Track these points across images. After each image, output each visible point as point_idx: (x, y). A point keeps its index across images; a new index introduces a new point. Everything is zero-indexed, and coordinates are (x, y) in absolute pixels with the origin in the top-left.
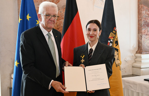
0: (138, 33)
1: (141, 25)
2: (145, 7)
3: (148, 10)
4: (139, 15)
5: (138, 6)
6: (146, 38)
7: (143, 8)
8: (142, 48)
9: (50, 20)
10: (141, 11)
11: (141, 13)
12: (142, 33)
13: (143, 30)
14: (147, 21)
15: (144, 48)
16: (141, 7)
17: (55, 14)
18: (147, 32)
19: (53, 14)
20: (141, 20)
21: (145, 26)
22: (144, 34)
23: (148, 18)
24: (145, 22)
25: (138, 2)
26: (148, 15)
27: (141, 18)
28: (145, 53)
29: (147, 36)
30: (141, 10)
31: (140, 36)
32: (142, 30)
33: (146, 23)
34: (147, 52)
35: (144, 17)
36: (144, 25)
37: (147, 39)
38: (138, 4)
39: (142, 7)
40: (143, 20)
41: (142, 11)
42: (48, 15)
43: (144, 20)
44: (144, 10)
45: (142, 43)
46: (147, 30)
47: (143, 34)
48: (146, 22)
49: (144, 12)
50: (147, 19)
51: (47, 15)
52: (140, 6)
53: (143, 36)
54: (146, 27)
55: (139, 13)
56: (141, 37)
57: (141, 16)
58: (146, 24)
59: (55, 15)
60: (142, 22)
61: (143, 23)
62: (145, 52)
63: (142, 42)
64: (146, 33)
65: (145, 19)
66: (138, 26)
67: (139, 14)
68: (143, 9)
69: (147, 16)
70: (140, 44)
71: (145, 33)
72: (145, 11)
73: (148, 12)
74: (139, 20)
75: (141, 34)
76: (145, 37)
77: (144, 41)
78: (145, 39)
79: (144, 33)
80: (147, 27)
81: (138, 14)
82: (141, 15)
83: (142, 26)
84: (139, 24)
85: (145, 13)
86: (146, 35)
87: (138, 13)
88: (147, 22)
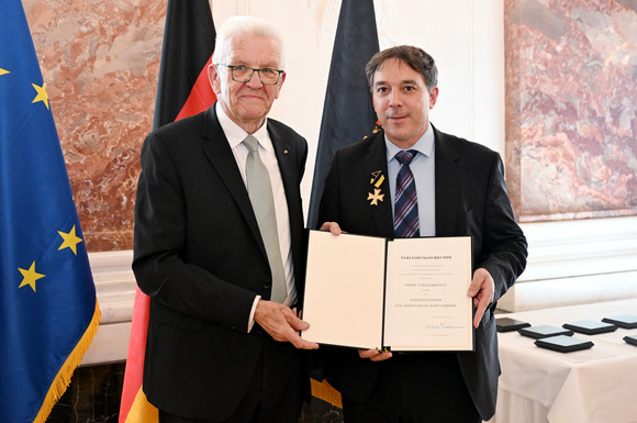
0: (507, 139)
1: (518, 104)
2: (534, 35)
3: (545, 46)
4: (508, 65)
5: (505, 29)
6: (539, 159)
7: (526, 38)
8: (520, 197)
9: (248, 84)
10: (518, 48)
11: (518, 57)
12: (519, 137)
13: (525, 126)
14: (542, 90)
15: (527, 200)
16: (515, 34)
17: (266, 63)
18: (540, 133)
19: (259, 62)
20: (517, 84)
21: (535, 109)
22: (531, 144)
23: (545, 77)
24: (533, 92)
25: (505, 13)
26: (546, 64)
27: (516, 79)
28: (534, 218)
29: (543, 149)
30: (515, 46)
31: (514, 152)
32: (522, 126)
33: (538, 98)
34: (540, 214)
35: (529, 74)
36: (527, 104)
37: (543, 162)
38: (505, 21)
39: (519, 32)
40: (523, 83)
41: (521, 51)
42: (239, 68)
43: (530, 85)
44: (528, 46)
45: (519, 179)
46: (540, 126)
47: (526, 142)
48: (538, 92)
49: (527, 54)
50: (543, 81)
51: (237, 67)
52: (514, 28)
53: (524, 152)
54: (535, 112)
55: (511, 59)
56: (519, 152)
57: (516, 71)
58: (536, 101)
59: (268, 65)
60: (522, 94)
61: (524, 97)
62: (531, 215)
63: (522, 175)
64: (536, 139)
65: (534, 80)
66: (506, 112)
67: (509, 60)
68: (524, 43)
69: (542, 67)
70: (514, 184)
71: (532, 137)
72: (532, 48)
73: (544, 53)
74: (510, 87)
75: (516, 142)
76: (534, 154)
77: (528, 171)
78: (535, 161)
79: (529, 137)
80: (542, 116)
81: (506, 63)
82: (518, 66)
83: (521, 108)
84: (508, 103)
85: (531, 58)
86: (539, 145)
87: (506, 58)
88: (541, 94)
